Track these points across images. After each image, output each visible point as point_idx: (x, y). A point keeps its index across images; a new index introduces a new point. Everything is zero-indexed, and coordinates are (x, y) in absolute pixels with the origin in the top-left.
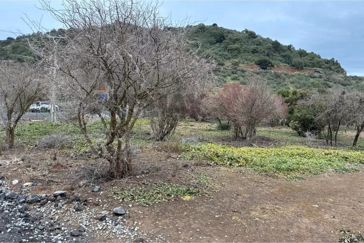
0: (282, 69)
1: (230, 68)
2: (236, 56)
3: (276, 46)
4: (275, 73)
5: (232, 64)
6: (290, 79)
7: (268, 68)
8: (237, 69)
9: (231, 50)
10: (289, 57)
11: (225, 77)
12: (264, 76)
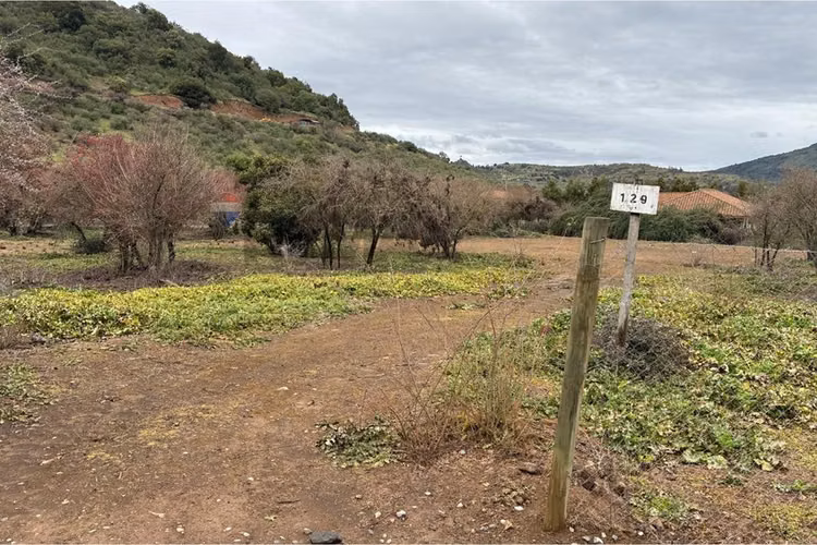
0: (236, 111)
1: (105, 99)
2: (120, 71)
3: (218, 54)
4: (219, 118)
5: (112, 88)
6: (255, 134)
7: (202, 104)
8: (127, 101)
9: (106, 51)
10: (249, 84)
11: (92, 120)
12: (194, 123)
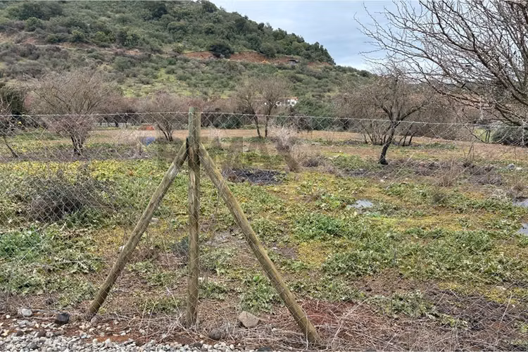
1: (167, 57)
2: (180, 40)
5: (173, 50)
6: (251, 72)
7: (222, 55)
9: (174, 29)
10: (257, 41)
11: (156, 69)
12: (213, 67)
